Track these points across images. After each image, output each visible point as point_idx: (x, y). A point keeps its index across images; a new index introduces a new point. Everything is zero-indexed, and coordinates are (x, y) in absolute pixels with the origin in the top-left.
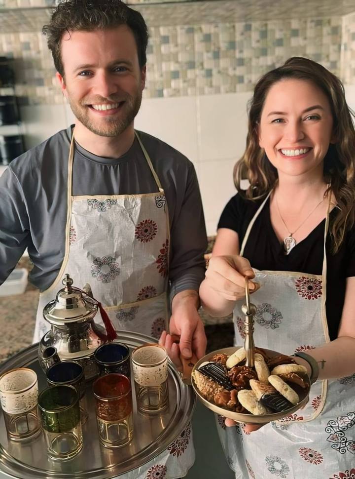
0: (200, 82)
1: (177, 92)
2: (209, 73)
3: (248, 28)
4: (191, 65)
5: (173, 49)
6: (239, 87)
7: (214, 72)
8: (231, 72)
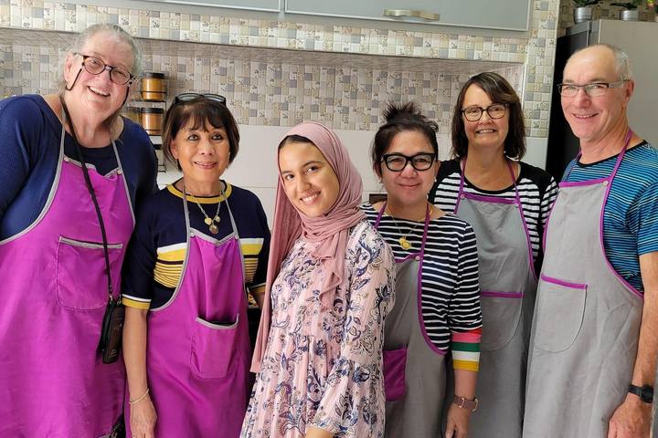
0: (338, 117)
2: (346, 110)
3: (384, 75)
4: (330, 101)
5: (315, 86)
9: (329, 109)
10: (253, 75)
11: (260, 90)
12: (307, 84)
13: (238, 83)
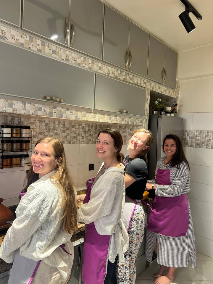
0: (81, 140)
1: (74, 143)
5: (75, 130)
6: (90, 142)
7: (84, 137)
8: (88, 138)
9: (79, 137)
10: (56, 126)
11: (59, 132)
12: (73, 129)
13: (51, 129)
